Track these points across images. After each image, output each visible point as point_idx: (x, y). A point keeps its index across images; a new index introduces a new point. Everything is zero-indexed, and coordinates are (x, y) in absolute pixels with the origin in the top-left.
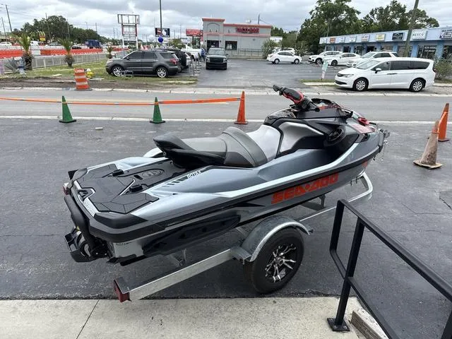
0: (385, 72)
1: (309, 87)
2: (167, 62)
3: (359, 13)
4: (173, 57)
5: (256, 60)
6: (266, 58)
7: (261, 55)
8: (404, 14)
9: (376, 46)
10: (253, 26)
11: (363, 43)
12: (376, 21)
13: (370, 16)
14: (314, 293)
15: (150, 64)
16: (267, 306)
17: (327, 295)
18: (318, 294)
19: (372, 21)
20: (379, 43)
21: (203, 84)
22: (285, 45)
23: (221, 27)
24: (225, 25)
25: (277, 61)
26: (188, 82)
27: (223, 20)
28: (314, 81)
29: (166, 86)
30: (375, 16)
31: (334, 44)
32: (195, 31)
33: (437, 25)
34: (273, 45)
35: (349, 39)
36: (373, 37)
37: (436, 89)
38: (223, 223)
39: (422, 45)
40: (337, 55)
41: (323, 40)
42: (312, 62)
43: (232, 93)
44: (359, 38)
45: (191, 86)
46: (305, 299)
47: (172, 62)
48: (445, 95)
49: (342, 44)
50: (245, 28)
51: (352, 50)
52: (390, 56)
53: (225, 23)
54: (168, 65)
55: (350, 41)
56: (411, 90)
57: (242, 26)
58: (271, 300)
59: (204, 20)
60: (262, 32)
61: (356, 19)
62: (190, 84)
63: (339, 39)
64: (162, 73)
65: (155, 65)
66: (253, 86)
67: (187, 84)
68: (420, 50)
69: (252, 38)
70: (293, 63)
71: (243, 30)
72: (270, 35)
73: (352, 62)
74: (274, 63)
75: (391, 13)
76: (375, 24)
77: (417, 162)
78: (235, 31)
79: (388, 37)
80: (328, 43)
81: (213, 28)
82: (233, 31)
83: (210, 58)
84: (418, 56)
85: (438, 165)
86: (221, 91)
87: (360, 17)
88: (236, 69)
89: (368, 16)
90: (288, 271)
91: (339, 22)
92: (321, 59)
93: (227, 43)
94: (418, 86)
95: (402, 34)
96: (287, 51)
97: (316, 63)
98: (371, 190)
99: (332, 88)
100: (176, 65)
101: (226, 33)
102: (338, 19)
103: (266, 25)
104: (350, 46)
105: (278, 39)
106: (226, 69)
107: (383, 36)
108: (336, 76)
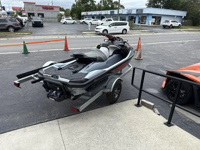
0: (113, 27)
1: (85, 34)
2: (14, 24)
3: (95, 2)
4: (17, 22)
5: (55, 22)
6: (60, 21)
7: (57, 20)
8: (112, 3)
9: (104, 16)
10: (50, 6)
11: (100, 15)
12: (102, 6)
13: (100, 3)
14: (126, 100)
15: (4, 25)
16: (115, 106)
17: (131, 99)
18: (128, 100)
19: (101, 5)
20: (106, 15)
21: (36, 34)
22: (67, 16)
23: (35, 6)
24: (36, 6)
25: (66, 23)
26: (28, 33)
27: (35, 3)
28: (86, 31)
29: (17, 36)
30: (102, 3)
31: (87, 15)
32: (17, 8)
33: (124, 8)
34: (61, 15)
35: (93, 13)
36: (103, 13)
37: (130, 33)
38: (104, 80)
39: (121, 16)
40: (91, 20)
41: (83, 13)
42: (81, 23)
43: (53, 38)
44: (98, 13)
45: (30, 35)
46: (125, 102)
47: (16, 24)
48: (133, 35)
49: (91, 15)
50: (47, 7)
51: (95, 18)
52: (112, 20)
53: (36, 4)
54: (14, 26)
55: (94, 14)
56: (122, 33)
57: (45, 6)
58: (116, 104)
59: (24, 3)
60: (55, 9)
61: (94, 5)
62: (29, 34)
63: (89, 13)
64: (11, 30)
65: (7, 26)
66: (62, 34)
67: (27, 34)
68: (121, 18)
69: (51, 12)
70: (72, 24)
71: (45, 8)
72: (59, 10)
73: (98, 23)
74: (64, 23)
75: (108, 3)
76: (102, 7)
77: (135, 58)
78: (42, 8)
79: (109, 12)
80: (85, 14)
81: (30, 7)
82: (41, 9)
83: (34, 21)
84: (120, 20)
85: (142, 58)
86: (47, 37)
87: (96, 4)
88: (48, 26)
89: (99, 3)
90: (118, 94)
91: (88, 5)
92: (84, 22)
93: (39, 14)
94: (124, 32)
95: (114, 11)
96: (68, 18)
97: (83, 23)
98: (132, 67)
99: (94, 34)
100: (19, 26)
101: (37, 9)
102: (88, 4)
103: (56, 6)
104: (94, 16)
105: (63, 13)
106: (43, 27)
107: (107, 12)
108: (95, 29)
